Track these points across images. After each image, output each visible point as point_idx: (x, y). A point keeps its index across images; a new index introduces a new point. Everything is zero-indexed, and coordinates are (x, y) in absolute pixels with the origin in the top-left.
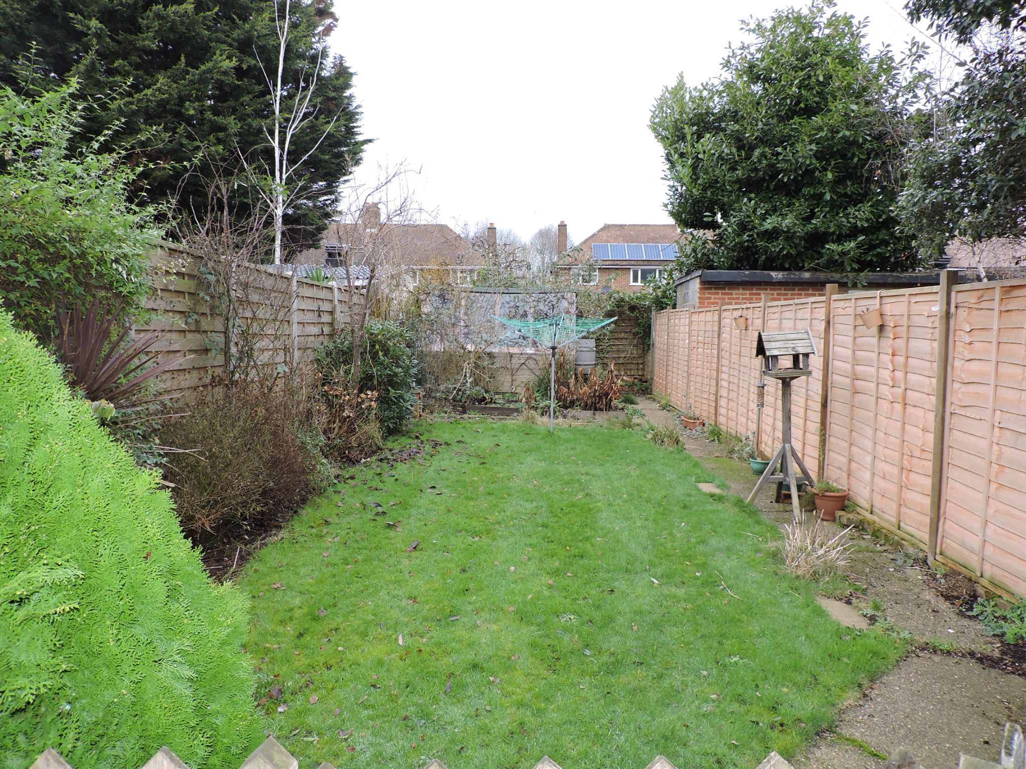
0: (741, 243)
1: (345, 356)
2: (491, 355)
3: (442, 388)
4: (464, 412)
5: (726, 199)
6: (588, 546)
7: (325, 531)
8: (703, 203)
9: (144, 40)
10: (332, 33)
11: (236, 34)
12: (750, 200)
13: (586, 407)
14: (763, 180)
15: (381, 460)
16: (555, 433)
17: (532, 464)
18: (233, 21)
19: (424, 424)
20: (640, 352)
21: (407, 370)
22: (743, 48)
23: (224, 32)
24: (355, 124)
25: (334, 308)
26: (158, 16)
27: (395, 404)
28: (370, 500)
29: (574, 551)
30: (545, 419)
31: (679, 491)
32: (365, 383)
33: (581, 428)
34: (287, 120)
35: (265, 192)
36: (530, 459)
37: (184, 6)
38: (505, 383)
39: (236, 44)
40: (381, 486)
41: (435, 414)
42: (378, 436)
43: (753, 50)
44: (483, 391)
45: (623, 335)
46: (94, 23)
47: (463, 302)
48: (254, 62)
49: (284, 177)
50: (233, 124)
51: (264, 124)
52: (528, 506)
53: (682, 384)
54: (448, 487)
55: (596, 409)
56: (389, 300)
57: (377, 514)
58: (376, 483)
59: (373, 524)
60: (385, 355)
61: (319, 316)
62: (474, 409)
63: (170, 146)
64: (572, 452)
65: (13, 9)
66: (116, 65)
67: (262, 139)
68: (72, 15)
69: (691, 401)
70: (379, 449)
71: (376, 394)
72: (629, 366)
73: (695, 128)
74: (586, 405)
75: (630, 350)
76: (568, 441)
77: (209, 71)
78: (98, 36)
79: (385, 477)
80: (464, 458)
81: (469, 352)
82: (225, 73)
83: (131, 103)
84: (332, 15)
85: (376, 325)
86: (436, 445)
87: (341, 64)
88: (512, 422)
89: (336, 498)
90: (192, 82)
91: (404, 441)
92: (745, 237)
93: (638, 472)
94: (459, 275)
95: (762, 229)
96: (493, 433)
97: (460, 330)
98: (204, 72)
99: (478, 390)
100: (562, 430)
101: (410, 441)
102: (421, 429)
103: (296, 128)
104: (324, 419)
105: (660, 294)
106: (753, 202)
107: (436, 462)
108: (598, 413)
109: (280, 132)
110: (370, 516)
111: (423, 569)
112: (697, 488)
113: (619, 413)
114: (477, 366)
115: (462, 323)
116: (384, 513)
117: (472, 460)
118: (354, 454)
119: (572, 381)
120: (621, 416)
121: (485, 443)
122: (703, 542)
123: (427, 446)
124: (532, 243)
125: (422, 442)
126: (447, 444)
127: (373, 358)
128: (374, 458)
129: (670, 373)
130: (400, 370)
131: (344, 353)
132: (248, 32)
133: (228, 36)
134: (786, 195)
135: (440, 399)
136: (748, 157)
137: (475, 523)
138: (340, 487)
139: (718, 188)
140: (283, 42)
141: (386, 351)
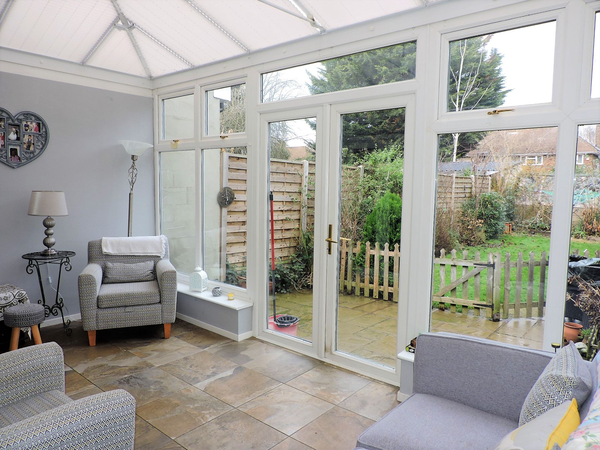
4: (534, 234)
24: (502, 83)
25: (472, 186)
27: (494, 226)
34: (463, 93)
41: (518, 233)
42: (484, 238)
44: (546, 225)
46: (384, 68)
61: (465, 190)
68: (376, 66)
70: (484, 243)
71: (483, 221)
78: (385, 72)
81: (543, 206)
86: (510, 244)
87: (495, 53)
91: (496, 241)
99: (543, 224)
101: (499, 241)
102: (507, 238)
103: (467, 96)
107: (505, 249)
109: (459, 100)
114: (546, 213)
115: (541, 192)
118: (472, 243)
123: (506, 244)
125: (504, 243)
127: (485, 207)
128: (481, 246)
130: (497, 212)
135: (522, 227)
140: (463, 57)
141: (492, 204)
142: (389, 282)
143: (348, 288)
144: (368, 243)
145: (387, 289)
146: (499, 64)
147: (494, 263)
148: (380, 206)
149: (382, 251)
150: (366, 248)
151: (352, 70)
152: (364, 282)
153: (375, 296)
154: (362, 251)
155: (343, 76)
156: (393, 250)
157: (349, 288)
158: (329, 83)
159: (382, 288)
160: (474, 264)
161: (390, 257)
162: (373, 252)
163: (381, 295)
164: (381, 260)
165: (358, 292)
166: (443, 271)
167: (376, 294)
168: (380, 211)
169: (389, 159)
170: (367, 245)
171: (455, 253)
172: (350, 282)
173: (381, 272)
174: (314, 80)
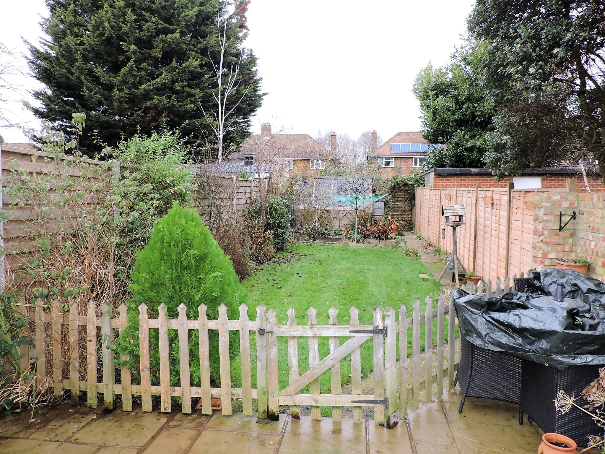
0: (457, 153)
1: (257, 214)
2: (328, 211)
3: (303, 228)
4: (314, 240)
5: (450, 130)
6: (360, 296)
7: (253, 289)
8: (439, 132)
9: (155, 53)
10: (247, 38)
11: (199, 46)
12: (462, 130)
13: (375, 238)
14: (469, 120)
15: (275, 262)
16: (358, 250)
17: (344, 264)
18: (198, 39)
19: (294, 245)
20: (409, 208)
21: (286, 220)
22: (462, 48)
23: (193, 45)
24: (258, 85)
25: (252, 190)
26: (162, 40)
27: (281, 236)
28: (271, 278)
29: (354, 298)
30: (353, 244)
31: (408, 277)
32: (267, 226)
33: (371, 248)
34: (225, 89)
35: (213, 127)
36: (343, 262)
37: (175, 34)
38: (336, 225)
39: (199, 51)
40: (275, 273)
41: (300, 241)
42: (273, 251)
43: (467, 48)
44: (324, 229)
45: (400, 199)
46: (133, 47)
47: (315, 184)
48: (208, 60)
49: (223, 118)
50: (198, 92)
51: (213, 91)
52: (338, 281)
53: (426, 226)
54: (304, 273)
55: (380, 239)
56: (277, 184)
57: (274, 283)
58: (272, 272)
59: (272, 287)
60: (276, 213)
61: (246, 195)
62: (319, 238)
63: (168, 105)
64: (364, 260)
65: (94, 41)
66: (142, 66)
67: (212, 99)
68: (122, 43)
69: (430, 235)
70: (273, 257)
71: (272, 232)
72: (403, 216)
73: (435, 92)
74: (375, 236)
75: (404, 207)
76: (363, 254)
77: (186, 67)
78: (134, 53)
79: (277, 269)
80: (313, 261)
81: (318, 209)
82: (195, 67)
83: (150, 85)
84: (246, 27)
85: (272, 199)
86: (300, 255)
87: (251, 53)
88: (337, 245)
89: (256, 277)
90: (179, 73)
91: (285, 254)
92: (459, 150)
93: (392, 268)
94: (315, 162)
95: (467, 146)
96: (328, 250)
97: (313, 198)
98: (184, 68)
99: (322, 229)
100: (361, 249)
101: (288, 254)
102: (293, 248)
103: (229, 92)
104: (250, 243)
105: (419, 178)
106: (463, 132)
107: (299, 264)
108: (381, 241)
109: (221, 95)
110: (271, 284)
111: (293, 302)
112: (418, 276)
113: (392, 241)
114: (321, 217)
115: (314, 195)
116: (277, 283)
117: (316, 262)
118: (262, 260)
119: (368, 225)
120: (393, 242)
121: (323, 255)
122: (409, 295)
123: (296, 256)
124: (358, 141)
125: (293, 255)
126: (305, 255)
127: (271, 215)
128: (271, 261)
129: (421, 220)
130: (283, 220)
131: (257, 212)
132: (205, 45)
133: (195, 47)
134: (481, 128)
135: (303, 234)
136: (461, 108)
137: (315, 287)
138: (257, 273)
139: (446, 124)
140: (222, 48)
141: (276, 211)
142: (191, 376)
143: (105, 398)
144: (143, 308)
145: (188, 392)
146: (255, 66)
147: (384, 327)
148: (164, 234)
149: (173, 321)
150: (140, 317)
151: (90, 44)
152: (139, 383)
153: (165, 409)
154: (131, 324)
155: (76, 50)
156: (196, 318)
157: (109, 399)
158: (57, 58)
159: (177, 392)
160: (350, 332)
161: (190, 331)
162: (154, 323)
163: (176, 406)
164: (173, 338)
165: (127, 405)
166: (294, 348)
167: (166, 405)
168: (165, 244)
169: (159, 152)
170: (140, 311)
171: (315, 314)
172: (110, 387)
173: (174, 361)
174: (36, 52)
